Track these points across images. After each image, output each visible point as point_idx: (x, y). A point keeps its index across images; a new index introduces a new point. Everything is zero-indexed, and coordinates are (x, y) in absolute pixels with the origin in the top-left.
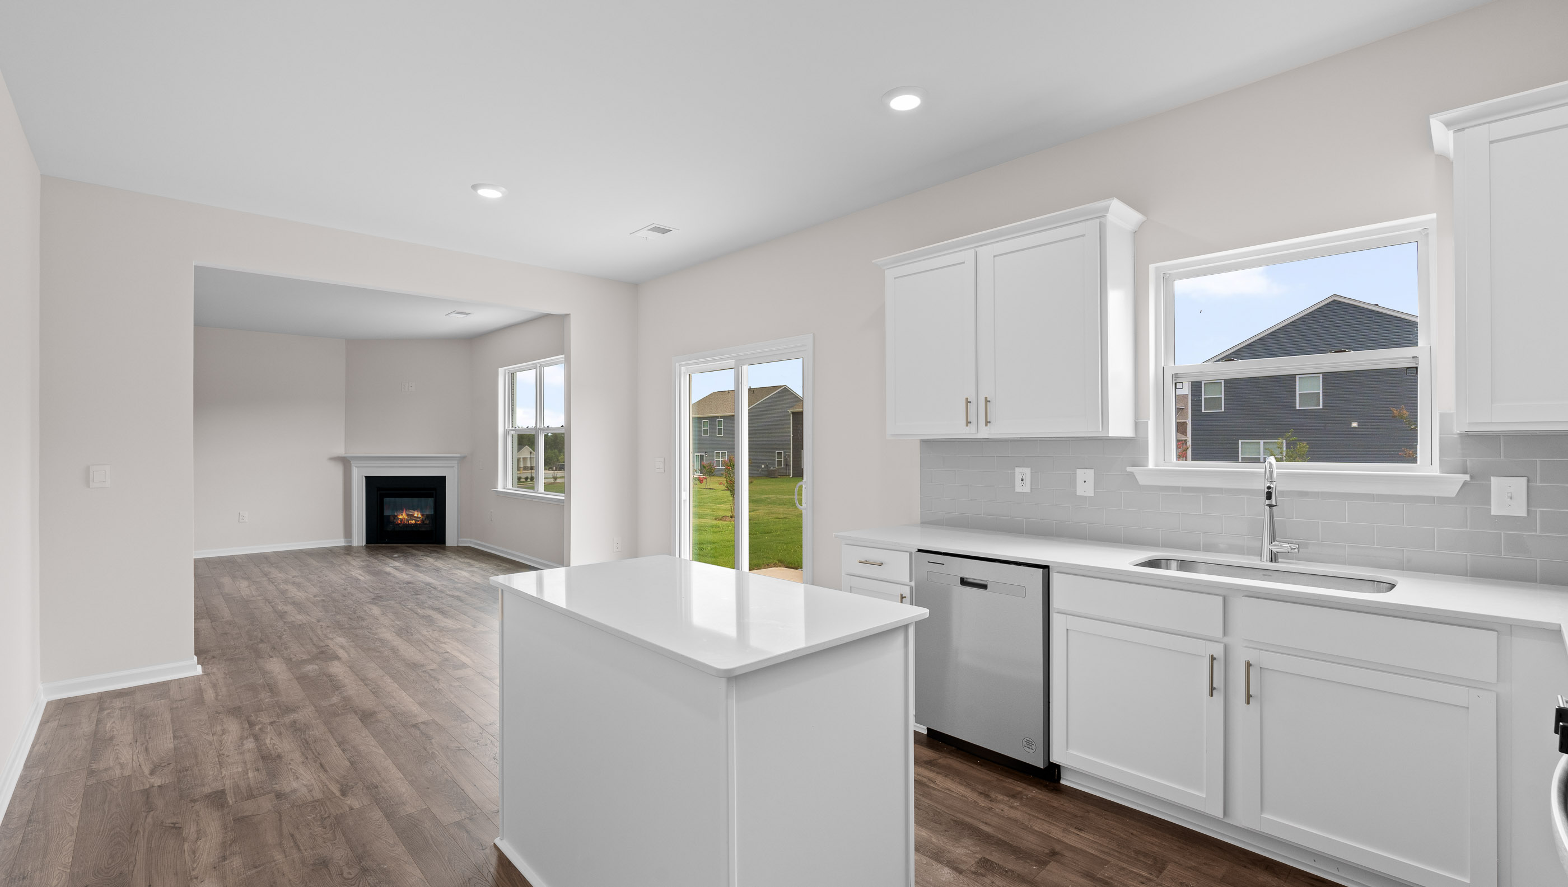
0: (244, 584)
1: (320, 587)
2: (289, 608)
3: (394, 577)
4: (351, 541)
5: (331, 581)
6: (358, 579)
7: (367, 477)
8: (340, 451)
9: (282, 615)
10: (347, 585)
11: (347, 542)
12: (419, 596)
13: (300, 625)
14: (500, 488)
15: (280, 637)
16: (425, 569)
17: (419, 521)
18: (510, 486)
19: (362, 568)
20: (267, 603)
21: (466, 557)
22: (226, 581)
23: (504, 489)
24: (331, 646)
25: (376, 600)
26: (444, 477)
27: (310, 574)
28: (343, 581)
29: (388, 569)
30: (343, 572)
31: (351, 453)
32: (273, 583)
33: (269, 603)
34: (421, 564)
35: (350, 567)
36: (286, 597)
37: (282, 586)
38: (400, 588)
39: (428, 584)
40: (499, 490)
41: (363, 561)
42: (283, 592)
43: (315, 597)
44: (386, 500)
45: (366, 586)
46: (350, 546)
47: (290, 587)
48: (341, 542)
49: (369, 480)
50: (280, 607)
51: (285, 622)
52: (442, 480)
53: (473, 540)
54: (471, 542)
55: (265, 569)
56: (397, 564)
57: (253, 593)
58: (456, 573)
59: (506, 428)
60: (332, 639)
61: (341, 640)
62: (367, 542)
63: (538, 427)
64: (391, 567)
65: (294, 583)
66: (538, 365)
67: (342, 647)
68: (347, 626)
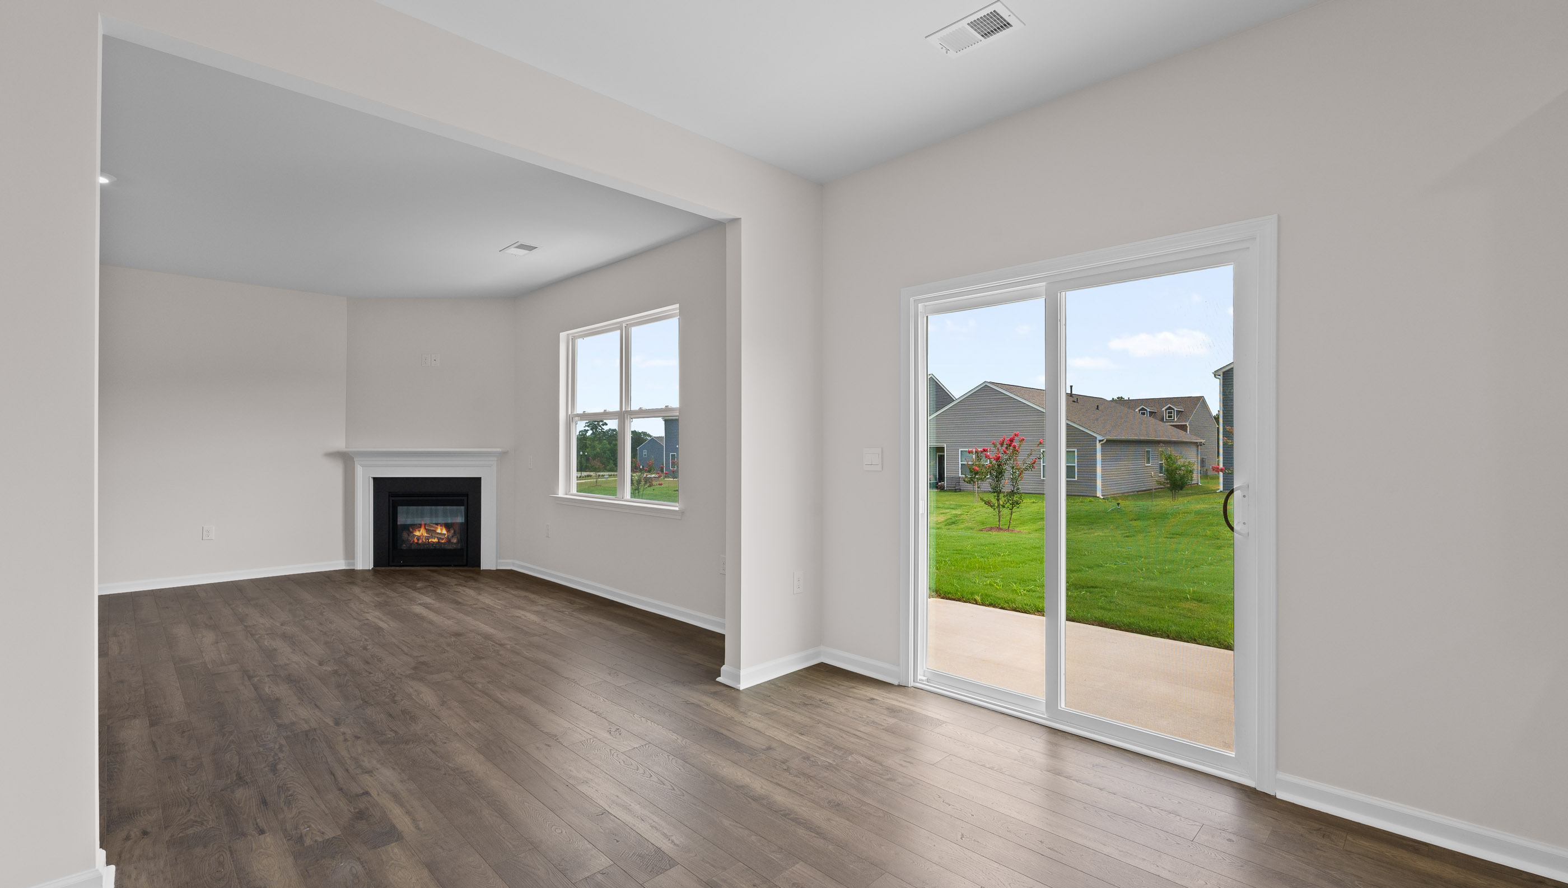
0: (208, 637)
1: (326, 643)
2: (282, 691)
3: (431, 622)
4: (354, 563)
5: (339, 632)
6: (380, 628)
7: (375, 479)
8: (340, 444)
9: (272, 707)
10: (366, 640)
11: (348, 564)
12: (483, 662)
13: (306, 734)
14: (561, 493)
15: (274, 768)
16: (470, 609)
17: (443, 539)
18: (574, 490)
19: (379, 606)
20: (246, 678)
21: (518, 588)
22: (181, 631)
23: (566, 494)
24: (374, 793)
25: (420, 670)
26: (479, 479)
27: (306, 617)
28: (357, 632)
29: (418, 609)
30: (354, 614)
31: (352, 449)
32: (252, 635)
33: (250, 678)
34: (460, 600)
35: (362, 606)
36: (275, 666)
37: (266, 642)
38: (449, 645)
39: (487, 637)
40: (559, 496)
41: (377, 595)
42: (270, 654)
43: (321, 664)
44: (400, 509)
45: (394, 640)
46: (353, 570)
47: (279, 644)
48: (340, 565)
49: (379, 483)
50: (269, 689)
51: (279, 726)
52: (475, 483)
53: (517, 562)
54: (514, 564)
55: (240, 610)
56: (427, 600)
57: (223, 656)
58: (518, 615)
59: (570, 413)
60: (370, 772)
61: (388, 775)
62: (375, 565)
63: (624, 410)
64: (420, 604)
65: (284, 636)
66: (624, 325)
67: (396, 797)
68: (390, 735)
